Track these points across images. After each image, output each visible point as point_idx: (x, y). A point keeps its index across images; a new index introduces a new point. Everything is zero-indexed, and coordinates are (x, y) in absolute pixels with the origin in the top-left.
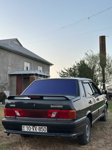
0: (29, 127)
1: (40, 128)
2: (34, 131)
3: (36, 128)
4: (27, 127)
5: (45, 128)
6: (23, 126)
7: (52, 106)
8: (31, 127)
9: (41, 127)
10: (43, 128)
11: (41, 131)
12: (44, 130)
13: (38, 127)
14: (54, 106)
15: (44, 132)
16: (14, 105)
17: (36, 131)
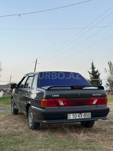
0: (75, 115)
1: (85, 115)
2: (80, 118)
3: (81, 115)
4: (73, 115)
5: (89, 114)
6: (68, 114)
7: (93, 95)
8: (77, 114)
9: (86, 113)
10: (88, 114)
11: (86, 117)
12: (88, 116)
13: (83, 114)
14: (95, 95)
15: (88, 117)
16: (58, 95)
17: (81, 118)
